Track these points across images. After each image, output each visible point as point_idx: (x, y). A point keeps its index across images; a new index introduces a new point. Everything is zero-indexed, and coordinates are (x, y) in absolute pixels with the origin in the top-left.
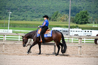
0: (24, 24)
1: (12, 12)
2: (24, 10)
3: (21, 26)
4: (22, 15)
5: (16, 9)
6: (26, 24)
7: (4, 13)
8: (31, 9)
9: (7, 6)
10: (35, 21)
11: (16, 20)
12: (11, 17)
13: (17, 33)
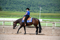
0: (50, 15)
1: (42, 7)
2: (50, 6)
3: (47, 16)
4: (48, 9)
5: (44, 6)
6: (51, 15)
7: (37, 8)
8: (54, 5)
9: (38, 4)
10: (57, 13)
11: (44, 13)
12: (41, 11)
13: (45, 21)
